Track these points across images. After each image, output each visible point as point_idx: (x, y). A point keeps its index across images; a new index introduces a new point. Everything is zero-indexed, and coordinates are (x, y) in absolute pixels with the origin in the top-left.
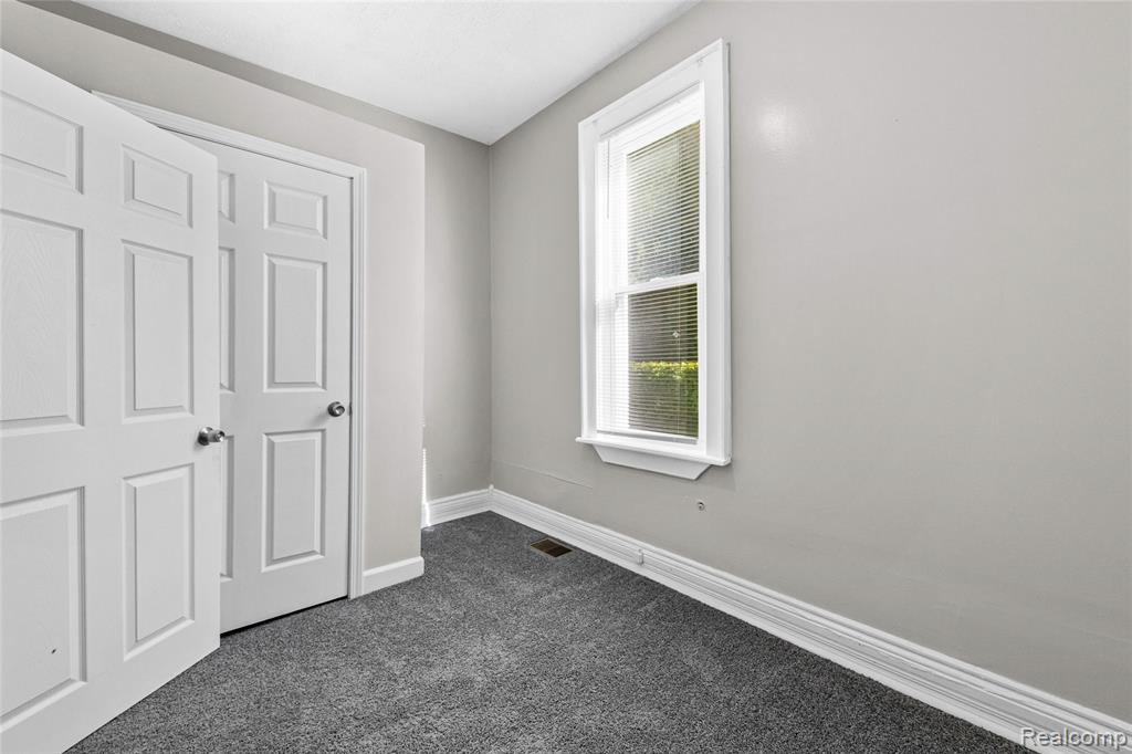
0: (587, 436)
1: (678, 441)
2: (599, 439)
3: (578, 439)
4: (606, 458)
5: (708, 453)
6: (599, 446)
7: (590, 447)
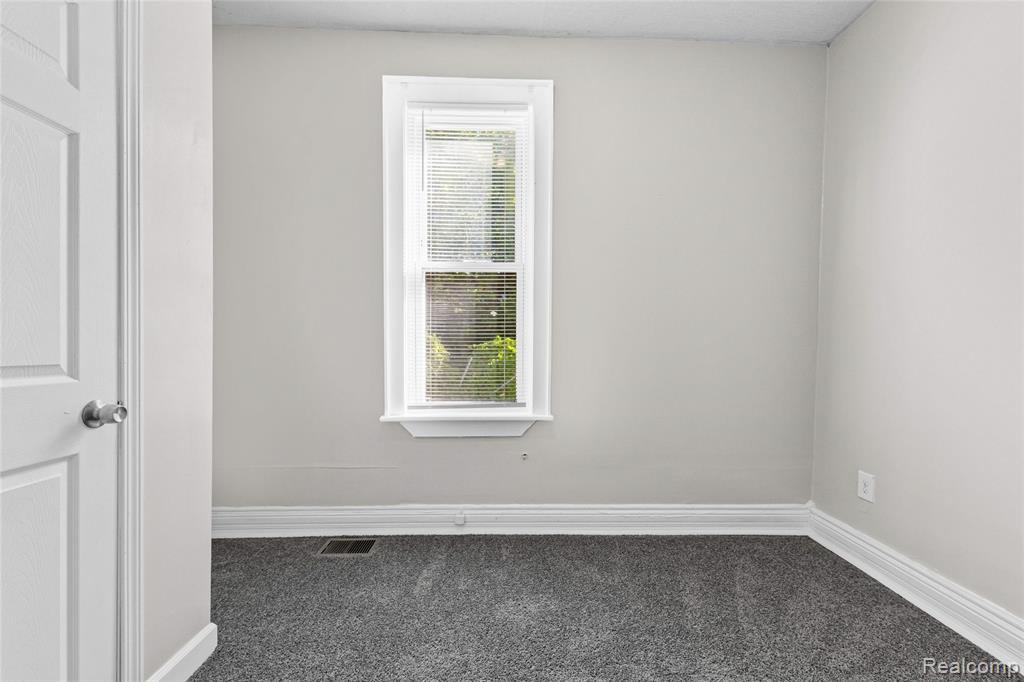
0: (390, 414)
1: (486, 406)
2: (406, 414)
3: (382, 418)
4: (416, 432)
5: (534, 412)
6: (406, 422)
7: (396, 425)
